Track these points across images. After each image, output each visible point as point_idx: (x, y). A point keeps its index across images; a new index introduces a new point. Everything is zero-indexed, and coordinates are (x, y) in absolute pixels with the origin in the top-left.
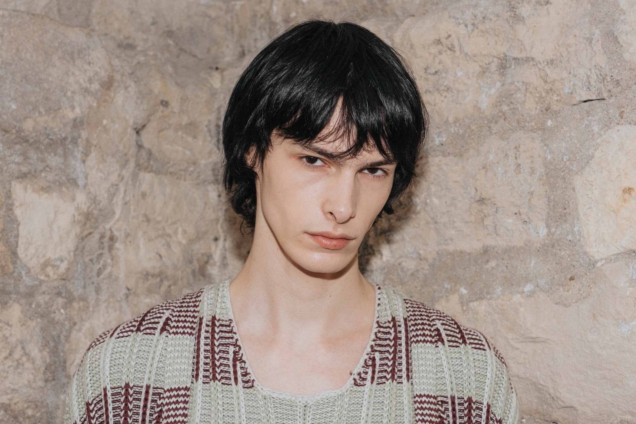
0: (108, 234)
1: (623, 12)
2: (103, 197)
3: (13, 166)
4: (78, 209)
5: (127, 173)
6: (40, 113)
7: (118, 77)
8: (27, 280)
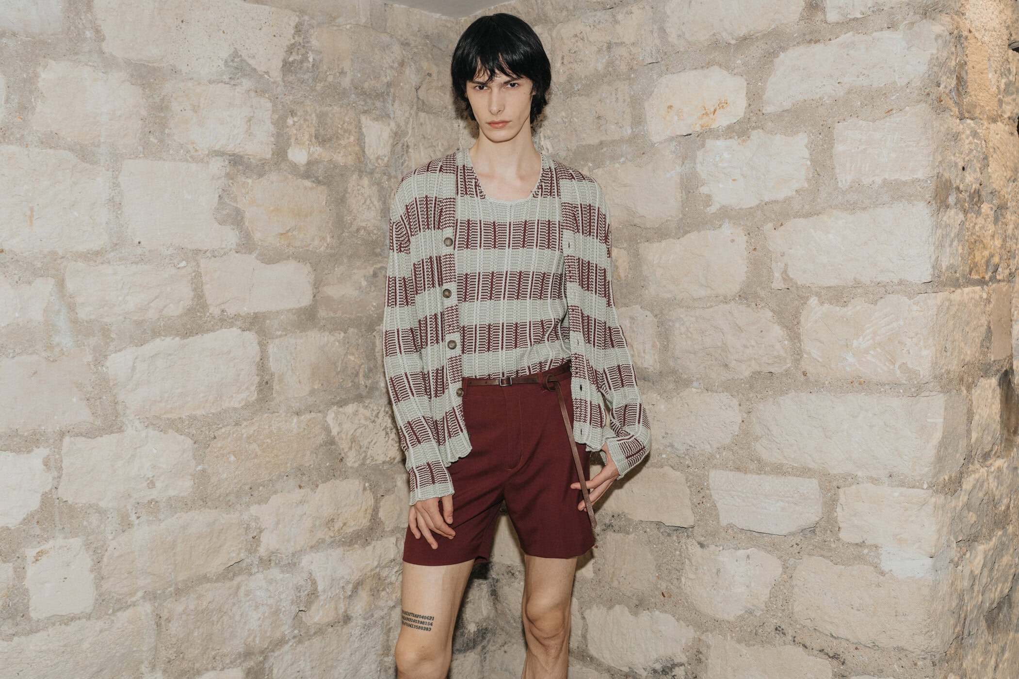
0: (406, 144)
1: (668, 17)
2: (402, 124)
3: (360, 106)
4: (391, 130)
5: (413, 112)
6: (371, 79)
7: (406, 60)
8: (370, 166)
